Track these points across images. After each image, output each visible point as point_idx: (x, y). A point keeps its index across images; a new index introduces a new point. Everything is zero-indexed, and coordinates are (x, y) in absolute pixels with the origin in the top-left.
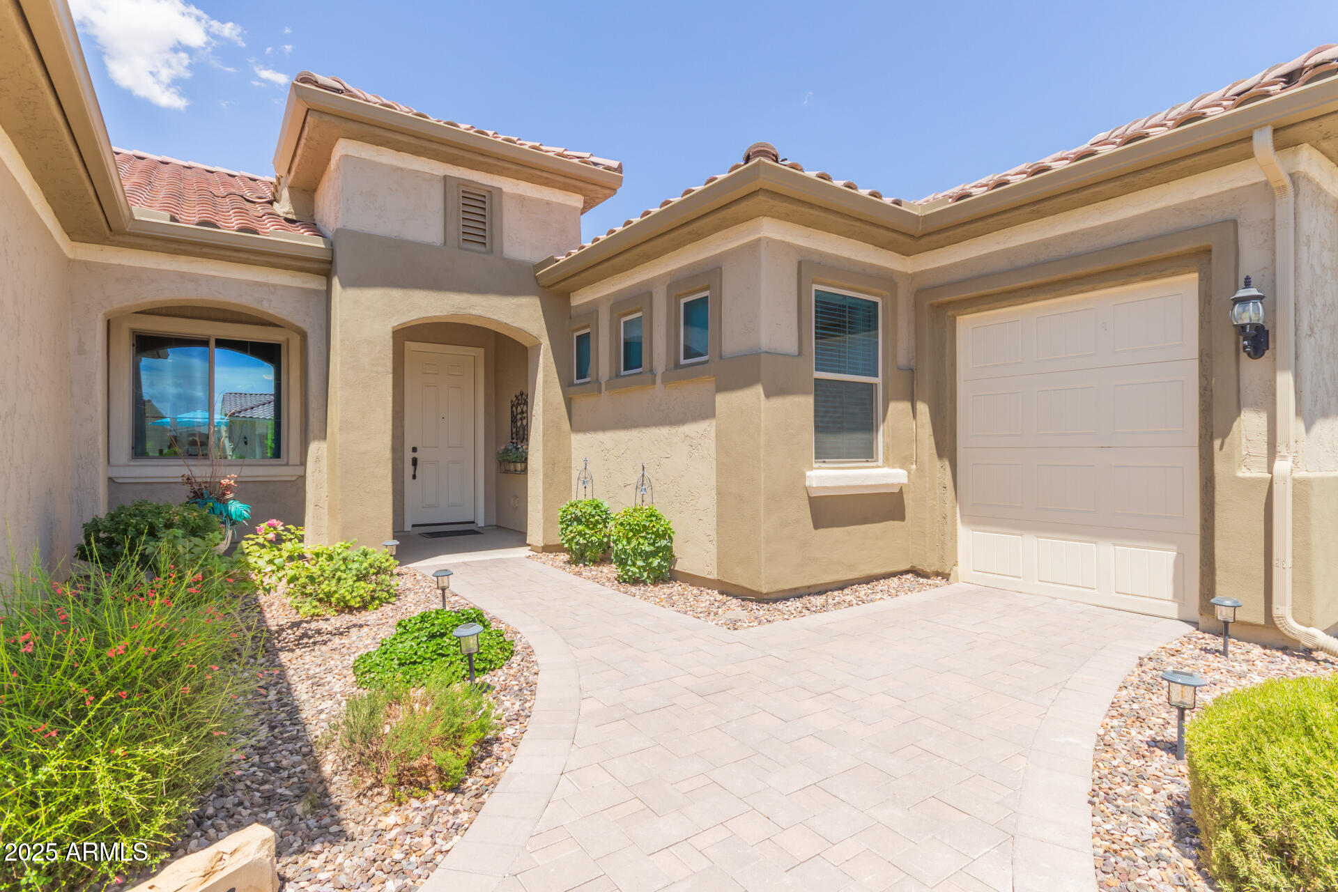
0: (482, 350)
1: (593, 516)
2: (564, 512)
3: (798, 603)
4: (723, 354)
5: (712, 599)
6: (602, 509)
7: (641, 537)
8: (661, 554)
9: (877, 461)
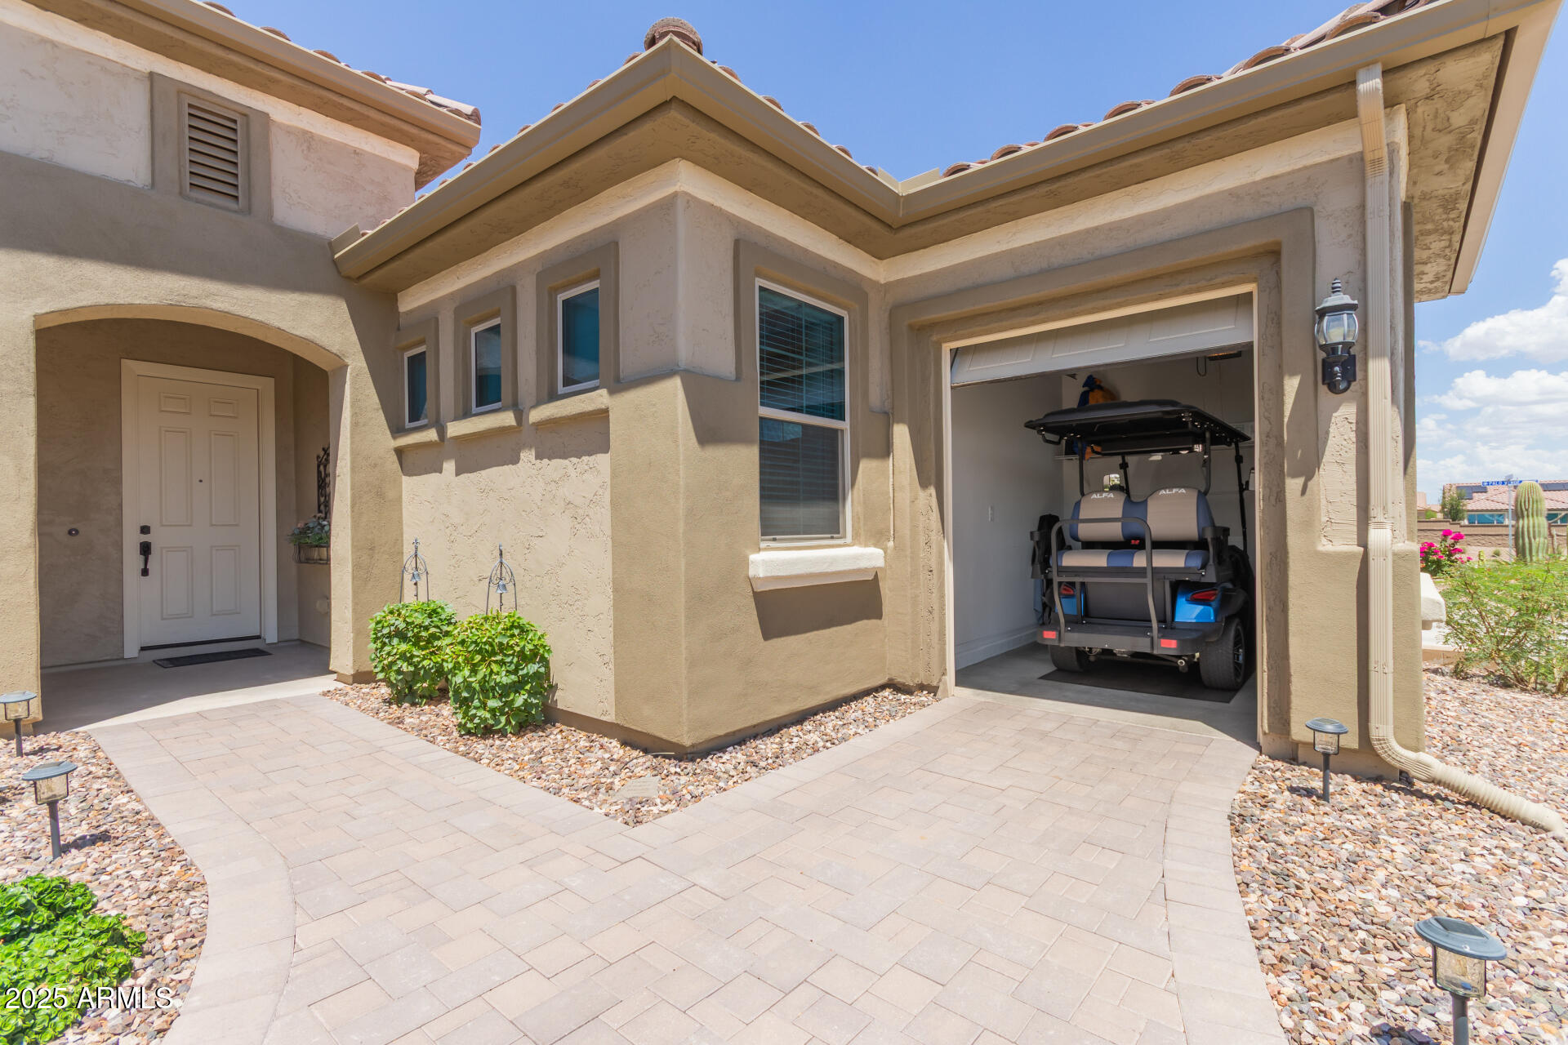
0: (269, 383)
1: (426, 628)
2: (378, 623)
3: (739, 755)
4: (622, 376)
5: (607, 756)
6: (443, 617)
7: (496, 662)
8: (528, 687)
9: (844, 537)
